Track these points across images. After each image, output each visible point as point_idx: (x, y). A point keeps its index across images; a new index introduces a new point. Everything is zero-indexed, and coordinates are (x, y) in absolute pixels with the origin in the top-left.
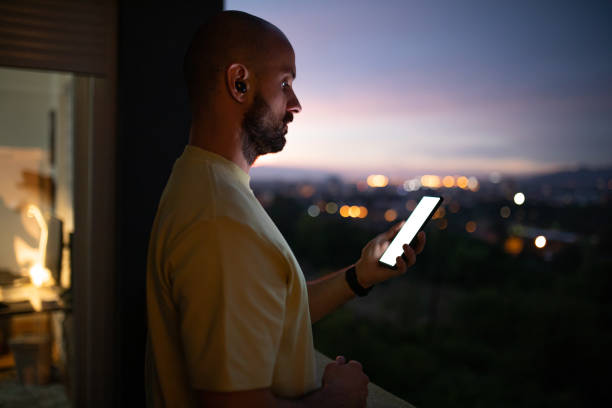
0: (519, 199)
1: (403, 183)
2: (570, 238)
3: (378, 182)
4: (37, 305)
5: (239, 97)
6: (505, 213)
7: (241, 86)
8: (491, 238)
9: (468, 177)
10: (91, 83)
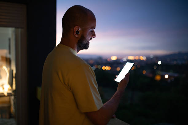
0: (160, 63)
1: (122, 59)
2: (176, 75)
3: (114, 58)
4: (6, 94)
5: (76, 36)
6: (155, 68)
7: (77, 32)
8: (151, 75)
9: (143, 56)
10: (19, 30)
